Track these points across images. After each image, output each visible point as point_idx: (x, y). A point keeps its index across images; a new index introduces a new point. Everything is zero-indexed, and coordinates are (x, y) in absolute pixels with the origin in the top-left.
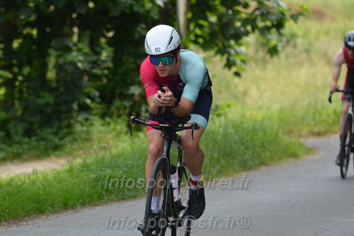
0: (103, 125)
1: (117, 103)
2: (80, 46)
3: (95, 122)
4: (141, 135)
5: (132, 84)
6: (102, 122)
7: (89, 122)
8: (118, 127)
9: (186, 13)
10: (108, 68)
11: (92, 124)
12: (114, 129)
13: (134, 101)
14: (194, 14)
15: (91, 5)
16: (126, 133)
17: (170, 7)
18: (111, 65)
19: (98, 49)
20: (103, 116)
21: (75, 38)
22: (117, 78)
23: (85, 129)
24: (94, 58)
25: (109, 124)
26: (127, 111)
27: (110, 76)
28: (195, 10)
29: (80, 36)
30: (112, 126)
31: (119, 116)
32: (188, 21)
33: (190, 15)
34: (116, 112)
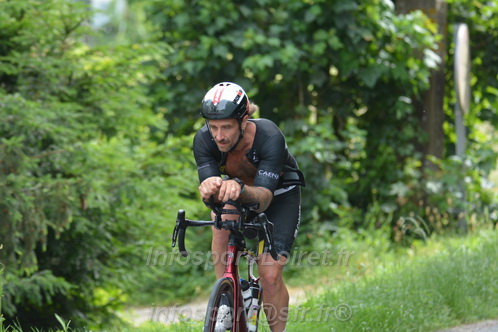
0: (356, 239)
1: (375, 208)
2: (319, 129)
3: (343, 236)
4: (410, 252)
5: (395, 181)
6: (355, 235)
7: (335, 235)
8: (377, 242)
9: (468, 79)
10: (360, 160)
11: (339, 239)
12: (372, 245)
13: (398, 204)
14: (480, 79)
15: (334, 71)
16: (389, 250)
17: (445, 70)
18: (364, 155)
19: (344, 134)
20: (355, 226)
21: (313, 119)
22: (373, 173)
23: (329, 245)
24: (339, 145)
25: (364, 238)
26: (390, 219)
27: (363, 171)
28: (480, 73)
29: (319, 116)
30: (369, 240)
31: (378, 226)
32: (472, 89)
33: (474, 80)
34: (374, 220)
